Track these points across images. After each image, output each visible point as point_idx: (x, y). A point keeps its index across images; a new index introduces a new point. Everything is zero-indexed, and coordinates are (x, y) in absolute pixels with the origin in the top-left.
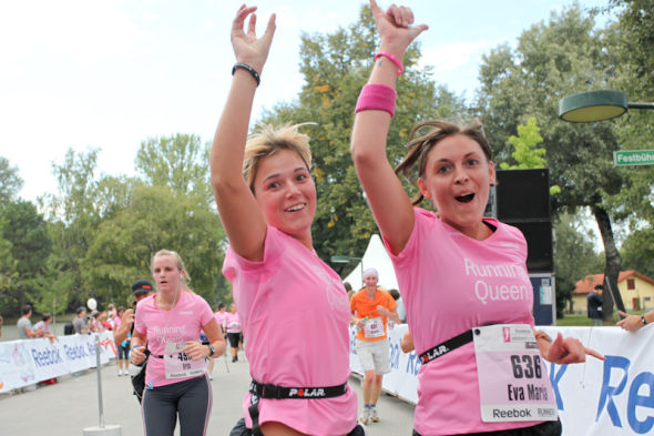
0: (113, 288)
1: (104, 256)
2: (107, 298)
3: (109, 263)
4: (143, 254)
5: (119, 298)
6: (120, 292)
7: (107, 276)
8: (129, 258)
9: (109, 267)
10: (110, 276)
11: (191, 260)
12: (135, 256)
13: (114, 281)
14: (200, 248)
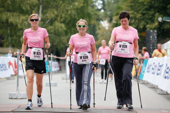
0: (11, 30)
1: (6, 5)
2: (6, 37)
3: (9, 11)
4: (34, 6)
5: (15, 37)
6: (16, 33)
7: (7, 20)
8: (24, 8)
9: (9, 14)
10: (10, 20)
11: (69, 12)
12: (28, 7)
13: (12, 24)
14: (76, 4)
